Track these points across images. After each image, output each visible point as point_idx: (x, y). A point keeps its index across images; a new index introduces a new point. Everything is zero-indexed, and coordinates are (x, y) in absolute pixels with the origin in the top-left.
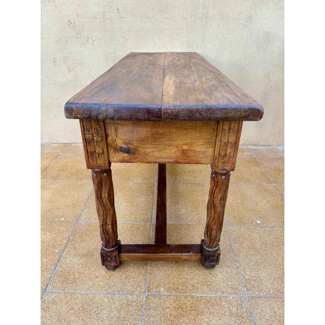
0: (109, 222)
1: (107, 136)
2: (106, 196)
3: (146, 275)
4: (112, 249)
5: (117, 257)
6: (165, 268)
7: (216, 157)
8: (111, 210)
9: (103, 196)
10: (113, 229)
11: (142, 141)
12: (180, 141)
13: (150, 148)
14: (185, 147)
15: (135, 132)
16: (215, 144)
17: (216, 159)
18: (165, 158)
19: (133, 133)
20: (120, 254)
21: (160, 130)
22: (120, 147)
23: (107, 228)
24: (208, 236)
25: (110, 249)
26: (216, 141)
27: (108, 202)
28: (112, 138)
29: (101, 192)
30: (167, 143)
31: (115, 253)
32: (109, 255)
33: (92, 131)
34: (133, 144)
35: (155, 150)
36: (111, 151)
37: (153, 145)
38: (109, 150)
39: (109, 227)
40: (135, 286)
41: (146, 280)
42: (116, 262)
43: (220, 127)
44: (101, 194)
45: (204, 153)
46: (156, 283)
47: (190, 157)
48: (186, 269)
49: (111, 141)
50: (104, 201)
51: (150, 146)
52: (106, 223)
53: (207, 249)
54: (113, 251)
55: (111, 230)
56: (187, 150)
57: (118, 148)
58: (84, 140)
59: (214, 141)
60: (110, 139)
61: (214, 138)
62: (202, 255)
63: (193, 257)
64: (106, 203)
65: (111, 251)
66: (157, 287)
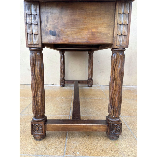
0: (39, 94)
1: (41, 22)
2: (38, 71)
3: (65, 144)
4: (40, 119)
5: (44, 127)
6: (80, 139)
7: (115, 36)
8: (41, 84)
9: (36, 71)
10: (42, 101)
11: (64, 26)
12: (90, 25)
13: (69, 31)
14: (94, 30)
15: (60, 18)
16: (114, 27)
17: (115, 38)
18: (80, 39)
19: (58, 19)
20: (46, 125)
21: (77, 17)
22: (50, 31)
23: (38, 99)
24: (111, 108)
25: (38, 120)
26: (114, 25)
27: (39, 77)
28: (45, 23)
29: (35, 68)
30: (81, 27)
31: (42, 123)
32: (37, 124)
33: (32, 18)
34: (58, 28)
35: (73, 32)
36: (43, 34)
37: (72, 28)
38: (42, 33)
39: (39, 98)
40: (56, 151)
41: (64, 146)
42: (42, 131)
43: (117, 12)
44: (34, 70)
45: (107, 34)
46: (73, 149)
47: (97, 38)
48: (96, 140)
49: (44, 26)
50: (37, 76)
51: (69, 30)
52: (37, 96)
53: (112, 120)
54: (41, 121)
55: (40, 101)
56: (95, 32)
57: (48, 31)
58: (26, 24)
59: (113, 25)
60: (43, 24)
61: (113, 22)
62: (108, 126)
63: (102, 127)
64: (38, 77)
65: (39, 121)
66: (74, 151)
